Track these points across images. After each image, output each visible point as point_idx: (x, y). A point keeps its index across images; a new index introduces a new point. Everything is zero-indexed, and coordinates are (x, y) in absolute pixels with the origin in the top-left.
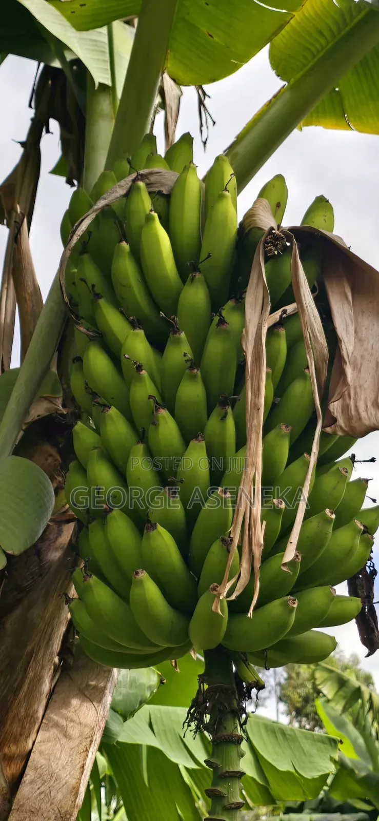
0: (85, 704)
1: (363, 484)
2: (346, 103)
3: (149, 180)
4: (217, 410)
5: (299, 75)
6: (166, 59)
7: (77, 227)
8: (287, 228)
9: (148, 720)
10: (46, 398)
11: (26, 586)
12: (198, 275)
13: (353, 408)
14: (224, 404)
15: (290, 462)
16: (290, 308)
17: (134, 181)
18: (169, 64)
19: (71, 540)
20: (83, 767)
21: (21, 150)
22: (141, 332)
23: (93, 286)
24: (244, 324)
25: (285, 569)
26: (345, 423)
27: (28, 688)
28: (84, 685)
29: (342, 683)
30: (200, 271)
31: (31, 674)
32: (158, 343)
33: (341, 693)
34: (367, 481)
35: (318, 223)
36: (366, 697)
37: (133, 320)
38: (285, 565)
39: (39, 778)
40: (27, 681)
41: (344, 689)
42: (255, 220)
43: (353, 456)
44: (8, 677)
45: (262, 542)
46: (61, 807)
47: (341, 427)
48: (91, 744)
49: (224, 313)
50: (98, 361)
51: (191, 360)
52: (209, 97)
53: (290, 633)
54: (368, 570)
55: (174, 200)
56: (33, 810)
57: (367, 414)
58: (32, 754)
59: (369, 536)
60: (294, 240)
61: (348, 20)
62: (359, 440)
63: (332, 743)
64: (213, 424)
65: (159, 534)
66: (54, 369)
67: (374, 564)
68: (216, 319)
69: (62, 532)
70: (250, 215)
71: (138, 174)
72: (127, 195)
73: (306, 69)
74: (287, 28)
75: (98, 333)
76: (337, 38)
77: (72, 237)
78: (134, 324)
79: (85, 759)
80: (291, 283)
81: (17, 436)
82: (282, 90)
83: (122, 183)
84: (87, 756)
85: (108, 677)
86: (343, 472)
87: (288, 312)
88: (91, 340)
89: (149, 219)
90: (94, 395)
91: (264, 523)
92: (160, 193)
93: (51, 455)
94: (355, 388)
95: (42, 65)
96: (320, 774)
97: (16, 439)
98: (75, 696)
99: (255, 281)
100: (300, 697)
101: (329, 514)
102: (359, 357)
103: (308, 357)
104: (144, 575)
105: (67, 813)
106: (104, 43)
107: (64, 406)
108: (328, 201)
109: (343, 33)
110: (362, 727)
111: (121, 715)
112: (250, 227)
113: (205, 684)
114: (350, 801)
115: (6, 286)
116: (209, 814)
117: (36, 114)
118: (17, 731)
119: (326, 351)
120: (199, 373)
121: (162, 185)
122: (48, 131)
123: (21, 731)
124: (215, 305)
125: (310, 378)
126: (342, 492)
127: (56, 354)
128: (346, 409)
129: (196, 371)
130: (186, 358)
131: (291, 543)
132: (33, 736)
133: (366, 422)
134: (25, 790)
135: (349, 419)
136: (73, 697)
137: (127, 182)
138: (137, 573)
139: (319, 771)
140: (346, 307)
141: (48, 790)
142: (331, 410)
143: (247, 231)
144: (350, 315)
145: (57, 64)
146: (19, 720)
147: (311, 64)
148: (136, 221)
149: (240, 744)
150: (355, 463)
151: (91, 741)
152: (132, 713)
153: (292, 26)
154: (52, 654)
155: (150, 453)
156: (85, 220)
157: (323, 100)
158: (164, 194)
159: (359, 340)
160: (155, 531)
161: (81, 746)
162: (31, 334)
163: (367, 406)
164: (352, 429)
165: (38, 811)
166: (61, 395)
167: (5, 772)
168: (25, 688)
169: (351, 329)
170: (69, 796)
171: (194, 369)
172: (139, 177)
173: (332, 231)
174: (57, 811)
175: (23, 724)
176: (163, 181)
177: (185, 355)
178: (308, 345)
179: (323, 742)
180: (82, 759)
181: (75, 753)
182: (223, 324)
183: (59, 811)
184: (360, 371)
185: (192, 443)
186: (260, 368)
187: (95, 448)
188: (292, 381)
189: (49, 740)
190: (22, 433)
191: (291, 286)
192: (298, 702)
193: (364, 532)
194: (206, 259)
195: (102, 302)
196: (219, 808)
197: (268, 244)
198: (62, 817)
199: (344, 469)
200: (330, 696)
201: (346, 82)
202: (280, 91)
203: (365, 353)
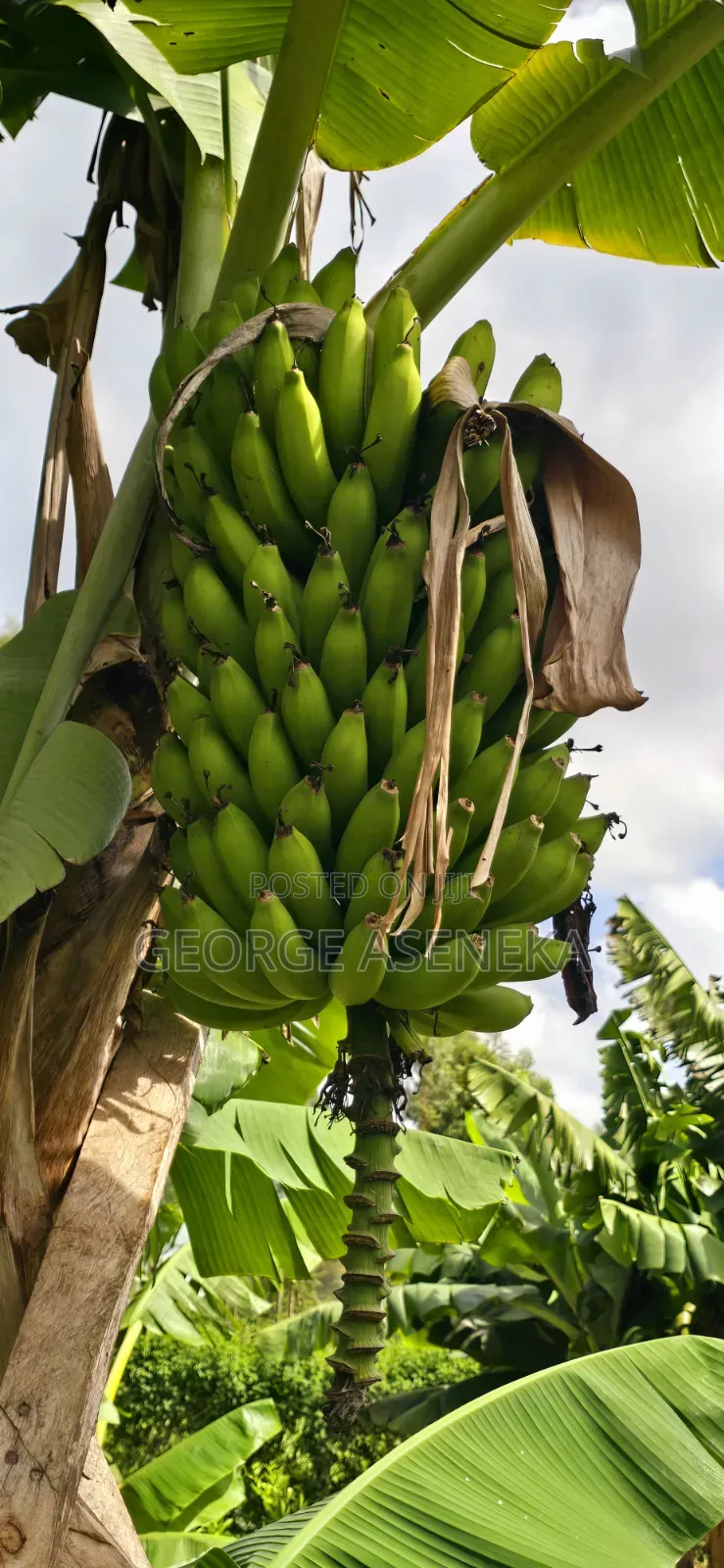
0: (158, 1085)
1: (583, 782)
2: (581, 206)
3: (291, 320)
4: (383, 669)
5: (514, 160)
6: (314, 126)
7: (184, 386)
8: (496, 405)
9: (234, 1121)
10: (117, 638)
11: (80, 913)
12: (360, 468)
13: (576, 674)
14: (392, 661)
15: (484, 746)
16: (494, 523)
17: (270, 320)
18: (320, 136)
19: (148, 849)
20: (156, 1172)
21: (75, 250)
22: (273, 549)
23: (203, 476)
24: (427, 544)
25: (474, 895)
26: (563, 694)
27: (80, 1058)
28: (156, 1059)
29: (509, 1088)
30: (363, 462)
31: (84, 1039)
32: (299, 567)
33: (506, 1103)
34: (589, 778)
35: (538, 398)
36: (545, 1111)
37: (263, 530)
38: (475, 889)
39: (93, 1185)
40: (79, 1048)
41: (512, 1097)
42: (447, 390)
43: (571, 743)
44: (51, 1042)
45: (447, 857)
46: (125, 1226)
47: (558, 700)
48: (167, 1141)
49: (398, 527)
50: (207, 588)
51: (348, 594)
52: (368, 179)
53: (472, 986)
54: (583, 904)
55: (328, 352)
56: (86, 1229)
57: (597, 682)
58: (82, 1152)
59: (588, 856)
60: (507, 425)
61: (592, 81)
62: (581, 720)
63: (504, 1161)
64: (377, 687)
65: (296, 842)
66: (130, 595)
67: (591, 896)
68: (387, 535)
69: (134, 837)
70: (438, 382)
71: (276, 311)
72: (259, 342)
73: (524, 152)
74: (502, 91)
75: (209, 547)
76: (574, 107)
77: (176, 401)
78: (262, 538)
79: (159, 1161)
80: (499, 482)
81: (73, 692)
82: (488, 182)
83: (252, 322)
84: (162, 1157)
85: (190, 1049)
86: (557, 763)
87: (492, 528)
88: (197, 557)
89: (291, 380)
90: (201, 638)
91: (451, 830)
92: (308, 340)
93: (120, 723)
94: (581, 644)
95: (110, 115)
96: (485, 1204)
97: (71, 698)
98: (144, 1074)
99: (447, 482)
100: (438, 1112)
101: (536, 823)
102: (588, 601)
103: (518, 598)
104: (272, 898)
105: (132, 1234)
106: (215, 90)
107: (142, 651)
108: (553, 365)
109: (584, 99)
110: (536, 1157)
111: (204, 1105)
112: (439, 401)
113: (347, 1054)
114: (511, 1267)
115: (51, 462)
116: (348, 1229)
117: (100, 193)
118: (62, 1119)
119: (544, 589)
120: (358, 613)
121: (311, 328)
122: (120, 223)
123: (67, 1120)
124: (383, 514)
125: (520, 628)
126: (555, 792)
127: (133, 572)
128: (566, 674)
129: (354, 610)
130: (341, 592)
131: (484, 859)
132: (83, 1128)
133: (594, 693)
134: (72, 1203)
135: (569, 687)
136: (140, 1076)
137: (257, 323)
138: (262, 895)
139: (483, 1200)
140: (575, 528)
141: (107, 1203)
142: (547, 675)
143: (435, 404)
144: (579, 537)
145: (136, 116)
146: (66, 1103)
147: (533, 145)
148: (271, 381)
149: (395, 1135)
150: (572, 754)
151: (167, 1138)
152: (221, 1104)
153: (511, 90)
154: (114, 1011)
155: (283, 727)
156: (196, 377)
157: (548, 202)
158: (314, 343)
159: (590, 574)
160: (290, 837)
161: (152, 1143)
162: (95, 540)
163: (596, 671)
164: (574, 702)
165: (92, 1230)
166: (139, 634)
167: (43, 1175)
168: (75, 1057)
169: (580, 557)
170: (136, 1212)
171: (351, 608)
172: (278, 315)
173: (558, 410)
174: (119, 1232)
175: (70, 1110)
176: (312, 322)
177: (340, 586)
178: (519, 582)
179: (491, 1160)
180: (154, 1161)
181: (143, 1154)
182: (397, 543)
183: (122, 1232)
184: (588, 620)
185: (346, 715)
186: (452, 611)
187: (201, 716)
188: (490, 631)
189: (106, 1134)
190: (80, 688)
191: (497, 489)
192: (435, 1120)
193: (581, 851)
194: (373, 444)
195: (215, 500)
196: (363, 1222)
197: (470, 429)
198: (126, 1240)
199: (559, 759)
200: (489, 1108)
201: (583, 176)
202: (483, 184)
203: (598, 594)
